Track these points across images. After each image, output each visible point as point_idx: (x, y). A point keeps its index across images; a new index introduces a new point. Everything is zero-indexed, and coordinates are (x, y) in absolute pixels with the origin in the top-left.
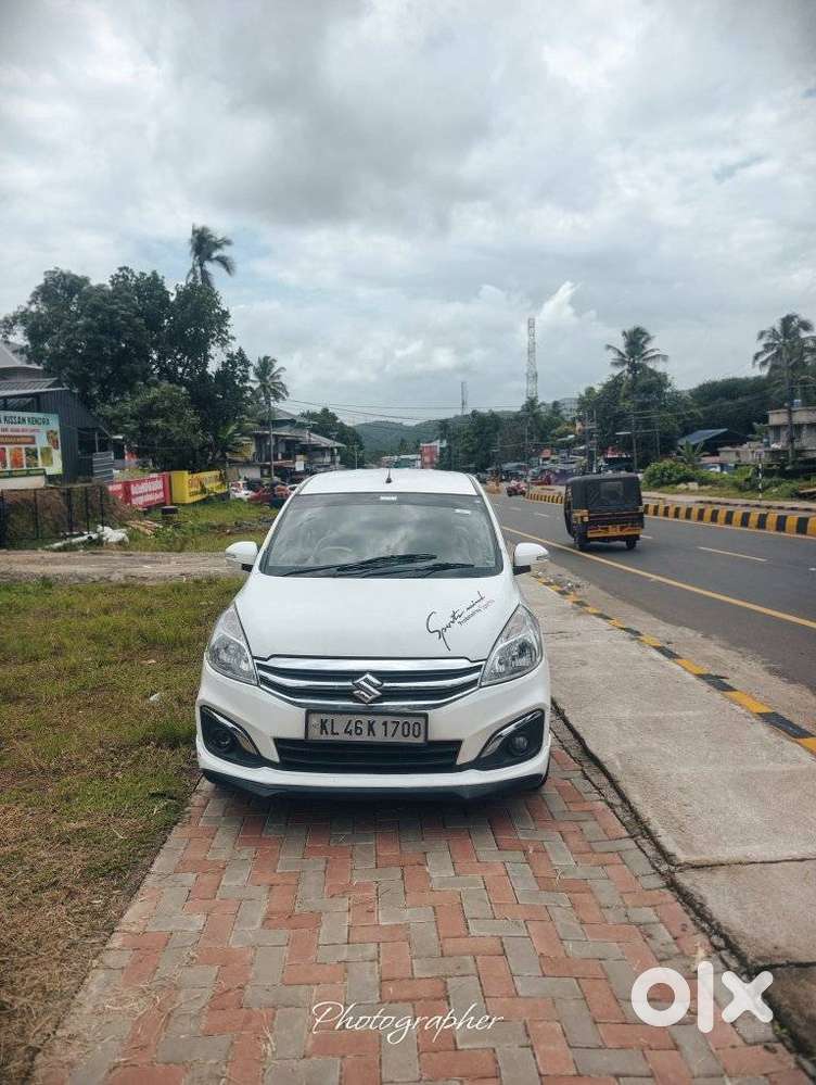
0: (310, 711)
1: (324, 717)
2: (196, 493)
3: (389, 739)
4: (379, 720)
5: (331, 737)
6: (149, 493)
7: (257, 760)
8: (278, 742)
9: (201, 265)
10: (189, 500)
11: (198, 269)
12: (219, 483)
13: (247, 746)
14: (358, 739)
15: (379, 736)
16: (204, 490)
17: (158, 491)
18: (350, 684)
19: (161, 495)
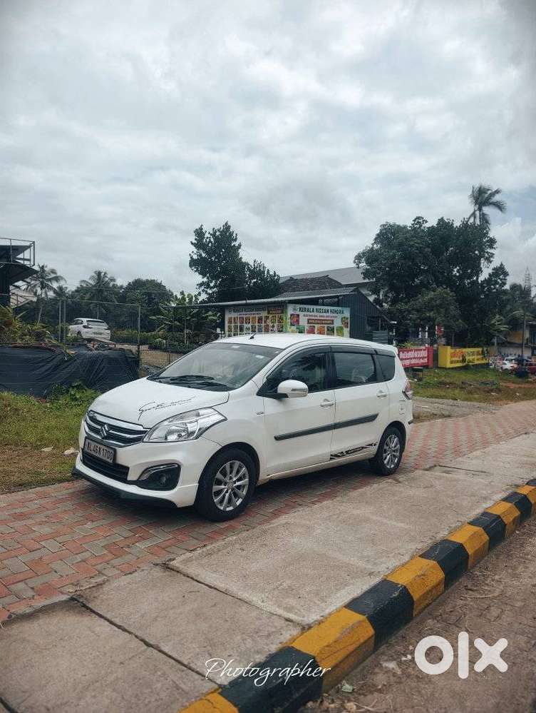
1: (89, 441)
2: (458, 362)
3: (103, 458)
5: (90, 452)
6: (414, 358)
9: (480, 209)
10: (449, 365)
11: (477, 213)
12: (482, 356)
14: (96, 454)
15: (101, 456)
16: (464, 360)
17: (423, 358)
18: (100, 427)
19: (426, 360)
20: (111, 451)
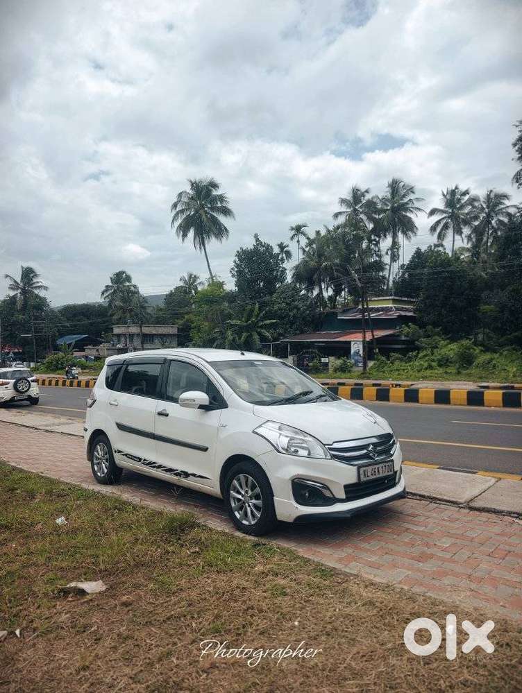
0: (359, 467)
1: (365, 468)
3: (384, 475)
4: (380, 466)
5: (368, 478)
7: (334, 500)
8: (346, 487)
13: (327, 494)
14: (375, 477)
15: (381, 475)
20: (389, 464)
